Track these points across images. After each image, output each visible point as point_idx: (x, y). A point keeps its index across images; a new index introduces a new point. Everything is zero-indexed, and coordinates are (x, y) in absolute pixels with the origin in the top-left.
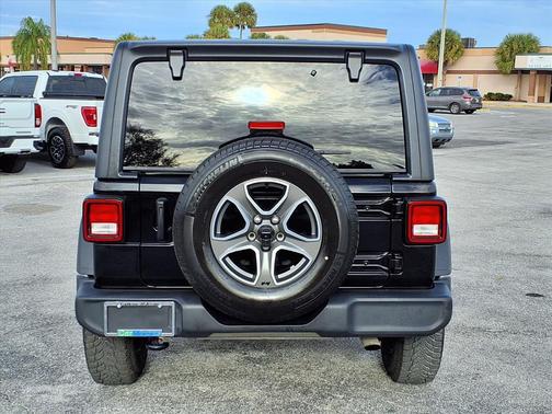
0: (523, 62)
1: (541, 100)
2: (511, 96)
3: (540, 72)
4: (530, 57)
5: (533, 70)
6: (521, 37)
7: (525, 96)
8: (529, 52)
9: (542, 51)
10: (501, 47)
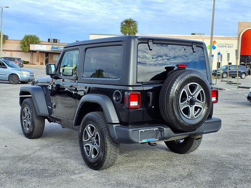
0: (33, 47)
1: (42, 64)
2: (28, 62)
3: (41, 52)
4: (36, 45)
5: (38, 51)
6: (31, 36)
7: (35, 62)
8: (36, 43)
9: (41, 43)
10: (23, 41)
